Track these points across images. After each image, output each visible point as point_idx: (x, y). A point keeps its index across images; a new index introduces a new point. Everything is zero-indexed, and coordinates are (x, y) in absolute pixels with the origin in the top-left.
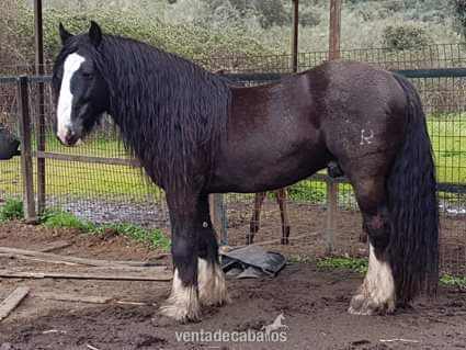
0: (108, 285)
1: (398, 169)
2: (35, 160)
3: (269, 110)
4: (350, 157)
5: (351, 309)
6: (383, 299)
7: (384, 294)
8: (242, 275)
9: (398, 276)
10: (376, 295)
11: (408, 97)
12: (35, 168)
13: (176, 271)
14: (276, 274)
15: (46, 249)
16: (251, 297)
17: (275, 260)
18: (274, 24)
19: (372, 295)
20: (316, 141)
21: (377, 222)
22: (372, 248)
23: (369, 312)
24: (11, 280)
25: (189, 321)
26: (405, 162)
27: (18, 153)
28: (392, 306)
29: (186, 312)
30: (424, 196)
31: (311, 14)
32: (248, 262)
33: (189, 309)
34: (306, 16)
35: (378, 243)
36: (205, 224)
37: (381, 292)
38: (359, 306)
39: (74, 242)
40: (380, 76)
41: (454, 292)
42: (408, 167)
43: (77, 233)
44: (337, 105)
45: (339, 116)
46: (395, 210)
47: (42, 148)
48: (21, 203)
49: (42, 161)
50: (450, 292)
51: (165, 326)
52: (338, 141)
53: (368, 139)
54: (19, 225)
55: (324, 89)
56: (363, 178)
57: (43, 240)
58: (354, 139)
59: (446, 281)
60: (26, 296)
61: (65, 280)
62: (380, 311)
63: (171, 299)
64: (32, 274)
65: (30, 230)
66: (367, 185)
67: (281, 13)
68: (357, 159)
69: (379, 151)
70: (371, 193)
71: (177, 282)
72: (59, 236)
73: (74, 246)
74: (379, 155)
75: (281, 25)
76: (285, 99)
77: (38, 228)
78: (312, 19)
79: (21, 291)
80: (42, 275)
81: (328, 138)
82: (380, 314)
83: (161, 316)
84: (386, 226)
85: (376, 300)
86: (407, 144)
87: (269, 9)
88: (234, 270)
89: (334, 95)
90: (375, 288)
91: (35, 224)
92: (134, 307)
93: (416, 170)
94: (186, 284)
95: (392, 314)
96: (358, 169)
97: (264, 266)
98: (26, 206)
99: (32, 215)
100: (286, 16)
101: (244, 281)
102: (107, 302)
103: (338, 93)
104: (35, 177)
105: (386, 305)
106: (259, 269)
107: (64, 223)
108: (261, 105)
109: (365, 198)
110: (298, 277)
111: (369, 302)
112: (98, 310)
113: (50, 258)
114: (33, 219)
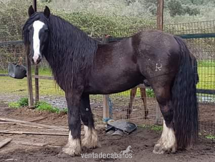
0: (50, 137)
1: (177, 83)
2: (33, 79)
3: (113, 54)
4: (151, 77)
5: (154, 151)
6: (170, 146)
7: (170, 144)
8: (114, 134)
9: (178, 135)
10: (166, 144)
11: (180, 48)
12: (34, 83)
13: (70, 132)
14: (130, 133)
15: (32, 121)
16: (112, 144)
17: (130, 126)
18: (176, 14)
19: (164, 144)
20: (135, 70)
21: (166, 108)
22: (164, 121)
23: (162, 152)
24: (8, 135)
25: (76, 155)
26: (179, 79)
27: (26, 76)
28: (174, 150)
29: (74, 151)
30: (190, 96)
31: (196, 9)
32: (117, 128)
33: (75, 149)
34: (194, 10)
35: (168, 119)
36: (87, 109)
37: (168, 143)
38: (158, 150)
39: (47, 117)
40: (166, 37)
41: (210, 143)
42: (181, 81)
43: (49, 113)
44: (144, 52)
45: (145, 57)
46: (175, 103)
47: (37, 74)
48: (28, 99)
49: (37, 80)
50: (208, 143)
51: (64, 158)
52: (145, 70)
53: (160, 68)
54: (25, 109)
55: (138, 44)
56: (158, 87)
57: (34, 116)
58: (153, 68)
59: (208, 138)
60: (9, 142)
61: (31, 135)
62: (168, 152)
63: (67, 145)
64: (17, 132)
65: (30, 111)
66: (160, 91)
67: (180, 9)
68: (154, 77)
69: (165, 74)
70: (162, 94)
71: (70, 137)
72: (41, 114)
73: (47, 119)
74: (165, 76)
75: (180, 15)
76: (121, 49)
77: (33, 111)
78: (197, 11)
79: (7, 140)
80: (22, 132)
81: (140, 68)
82: (168, 154)
83: (62, 153)
84: (171, 111)
85: (166, 147)
86: (181, 70)
87: (175, 7)
88: (111, 131)
89: (143, 47)
90: (166, 141)
91: (33, 108)
92: (55, 148)
93: (185, 82)
94: (74, 138)
95: (174, 153)
96: (155, 83)
97: (124, 129)
98: (29, 101)
99: (32, 104)
100: (183, 10)
101: (114, 137)
102: (44, 146)
103: (144, 46)
104: (34, 87)
105: (171, 149)
106: (122, 131)
107: (45, 108)
108: (109, 53)
109: (160, 97)
110: (139, 135)
111: (163, 148)
112: (38, 150)
113: (31, 125)
114: (32, 106)
